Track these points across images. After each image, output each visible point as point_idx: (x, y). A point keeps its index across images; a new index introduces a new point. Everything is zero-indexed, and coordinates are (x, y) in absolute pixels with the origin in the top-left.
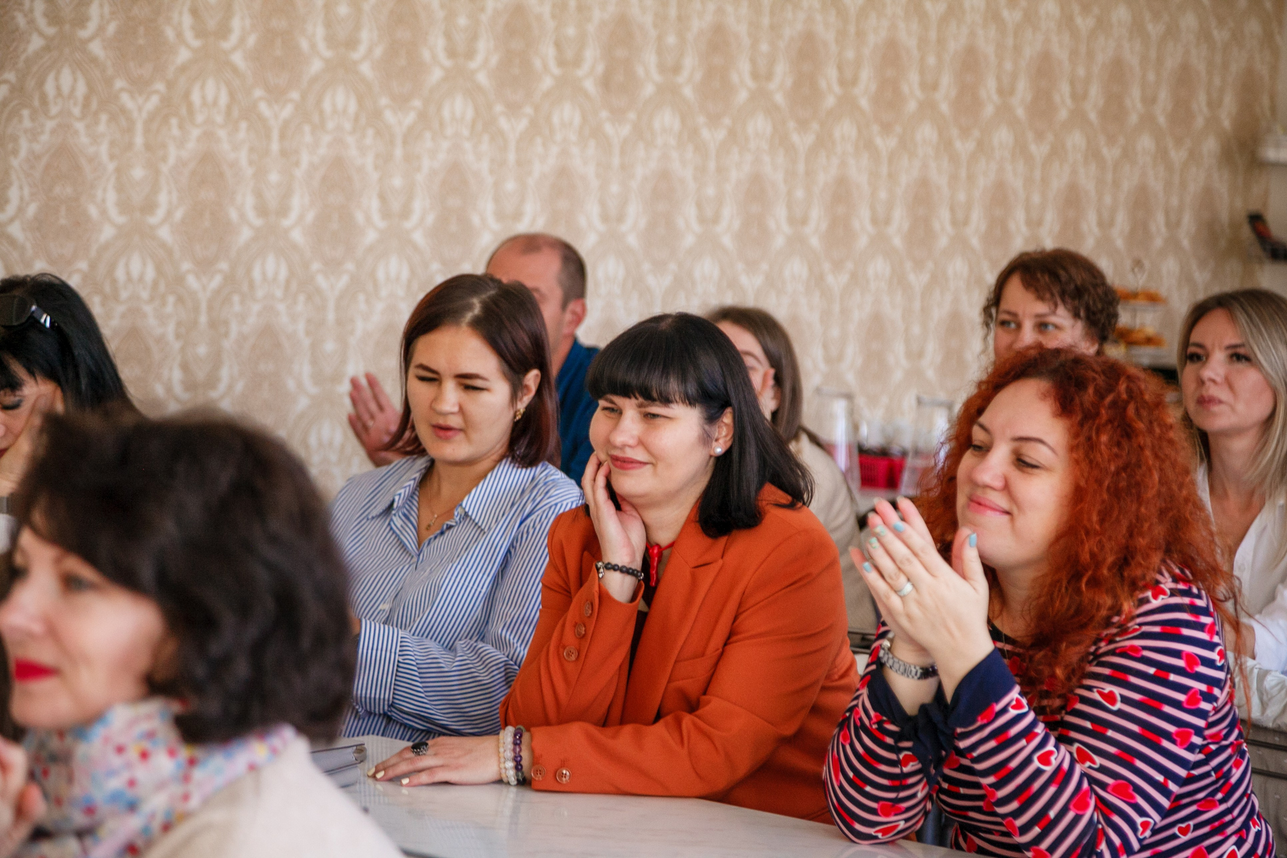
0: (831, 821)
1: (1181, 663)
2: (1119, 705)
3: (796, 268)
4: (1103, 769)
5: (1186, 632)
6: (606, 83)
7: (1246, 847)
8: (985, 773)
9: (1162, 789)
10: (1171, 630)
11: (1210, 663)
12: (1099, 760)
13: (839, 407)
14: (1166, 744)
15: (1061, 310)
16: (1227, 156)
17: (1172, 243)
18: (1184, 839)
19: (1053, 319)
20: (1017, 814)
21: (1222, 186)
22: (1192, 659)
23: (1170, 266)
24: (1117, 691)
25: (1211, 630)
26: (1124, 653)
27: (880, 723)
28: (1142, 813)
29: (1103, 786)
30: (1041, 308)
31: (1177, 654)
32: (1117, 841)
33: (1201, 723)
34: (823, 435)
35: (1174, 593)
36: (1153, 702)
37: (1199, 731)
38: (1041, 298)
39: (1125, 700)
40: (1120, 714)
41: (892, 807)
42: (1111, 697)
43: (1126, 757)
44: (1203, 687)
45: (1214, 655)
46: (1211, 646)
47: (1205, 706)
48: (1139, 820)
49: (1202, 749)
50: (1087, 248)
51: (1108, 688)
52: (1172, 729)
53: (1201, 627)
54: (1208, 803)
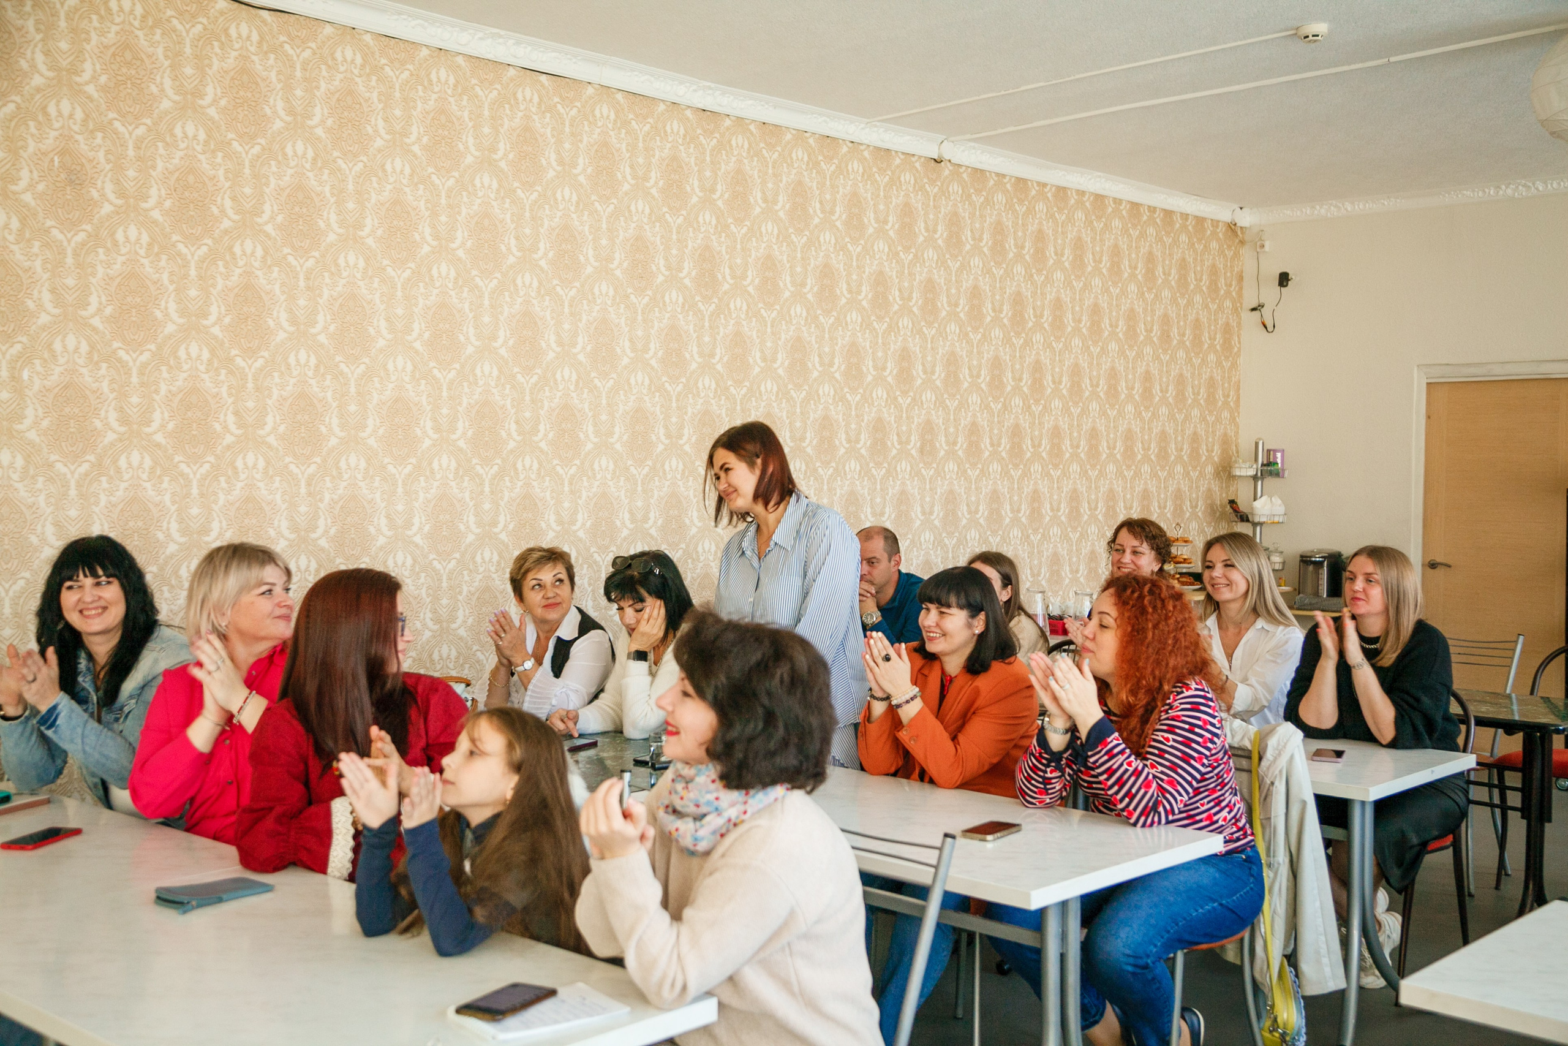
0: (1017, 797)
1: (1200, 723)
2: (1171, 743)
3: (1016, 532)
4: (1162, 773)
5: (1202, 708)
6: (921, 451)
7: (1233, 814)
8: (1101, 774)
9: (1190, 783)
10: (1195, 707)
11: (1213, 725)
12: (1160, 768)
13: (1039, 597)
14: (1193, 762)
15: (1145, 545)
16: (1217, 474)
17: (1194, 514)
18: (1203, 809)
19: (1140, 549)
20: (1117, 793)
21: (1215, 487)
22: (1205, 722)
23: (1194, 525)
24: (1170, 736)
25: (1214, 709)
26: (1173, 719)
27: (1040, 753)
28: (1181, 795)
29: (1162, 780)
30: (1136, 543)
31: (1199, 719)
32: (1168, 807)
33: (1208, 753)
34: (1031, 612)
35: (1197, 689)
36: (1187, 742)
37: (1207, 757)
38: (1136, 538)
39: (1174, 740)
40: (1172, 747)
41: (1045, 792)
42: (1167, 740)
43: (1174, 767)
44: (1209, 736)
45: (1215, 721)
46: (1214, 717)
47: (1210, 745)
48: (1179, 798)
49: (1210, 765)
50: (1154, 518)
51: (1166, 735)
52: (1195, 755)
53: (1209, 707)
54: (1213, 791)
